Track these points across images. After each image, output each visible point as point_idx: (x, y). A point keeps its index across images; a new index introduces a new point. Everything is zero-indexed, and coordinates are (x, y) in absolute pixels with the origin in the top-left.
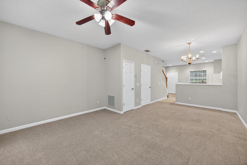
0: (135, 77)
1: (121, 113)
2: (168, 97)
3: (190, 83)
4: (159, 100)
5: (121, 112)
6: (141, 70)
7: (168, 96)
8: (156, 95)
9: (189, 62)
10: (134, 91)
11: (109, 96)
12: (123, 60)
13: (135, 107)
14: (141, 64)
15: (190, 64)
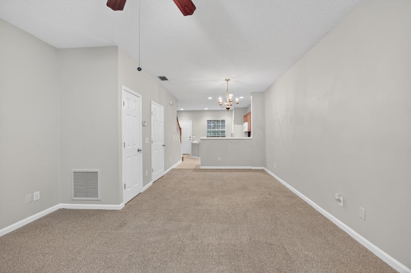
0: (143, 125)
1: (120, 209)
2: (183, 160)
3: (208, 137)
4: (174, 167)
5: (120, 205)
6: (151, 113)
7: (183, 158)
8: (171, 159)
9: (228, 107)
10: (141, 154)
11: (74, 172)
12: (123, 87)
13: (143, 186)
14: (152, 102)
15: (228, 109)
